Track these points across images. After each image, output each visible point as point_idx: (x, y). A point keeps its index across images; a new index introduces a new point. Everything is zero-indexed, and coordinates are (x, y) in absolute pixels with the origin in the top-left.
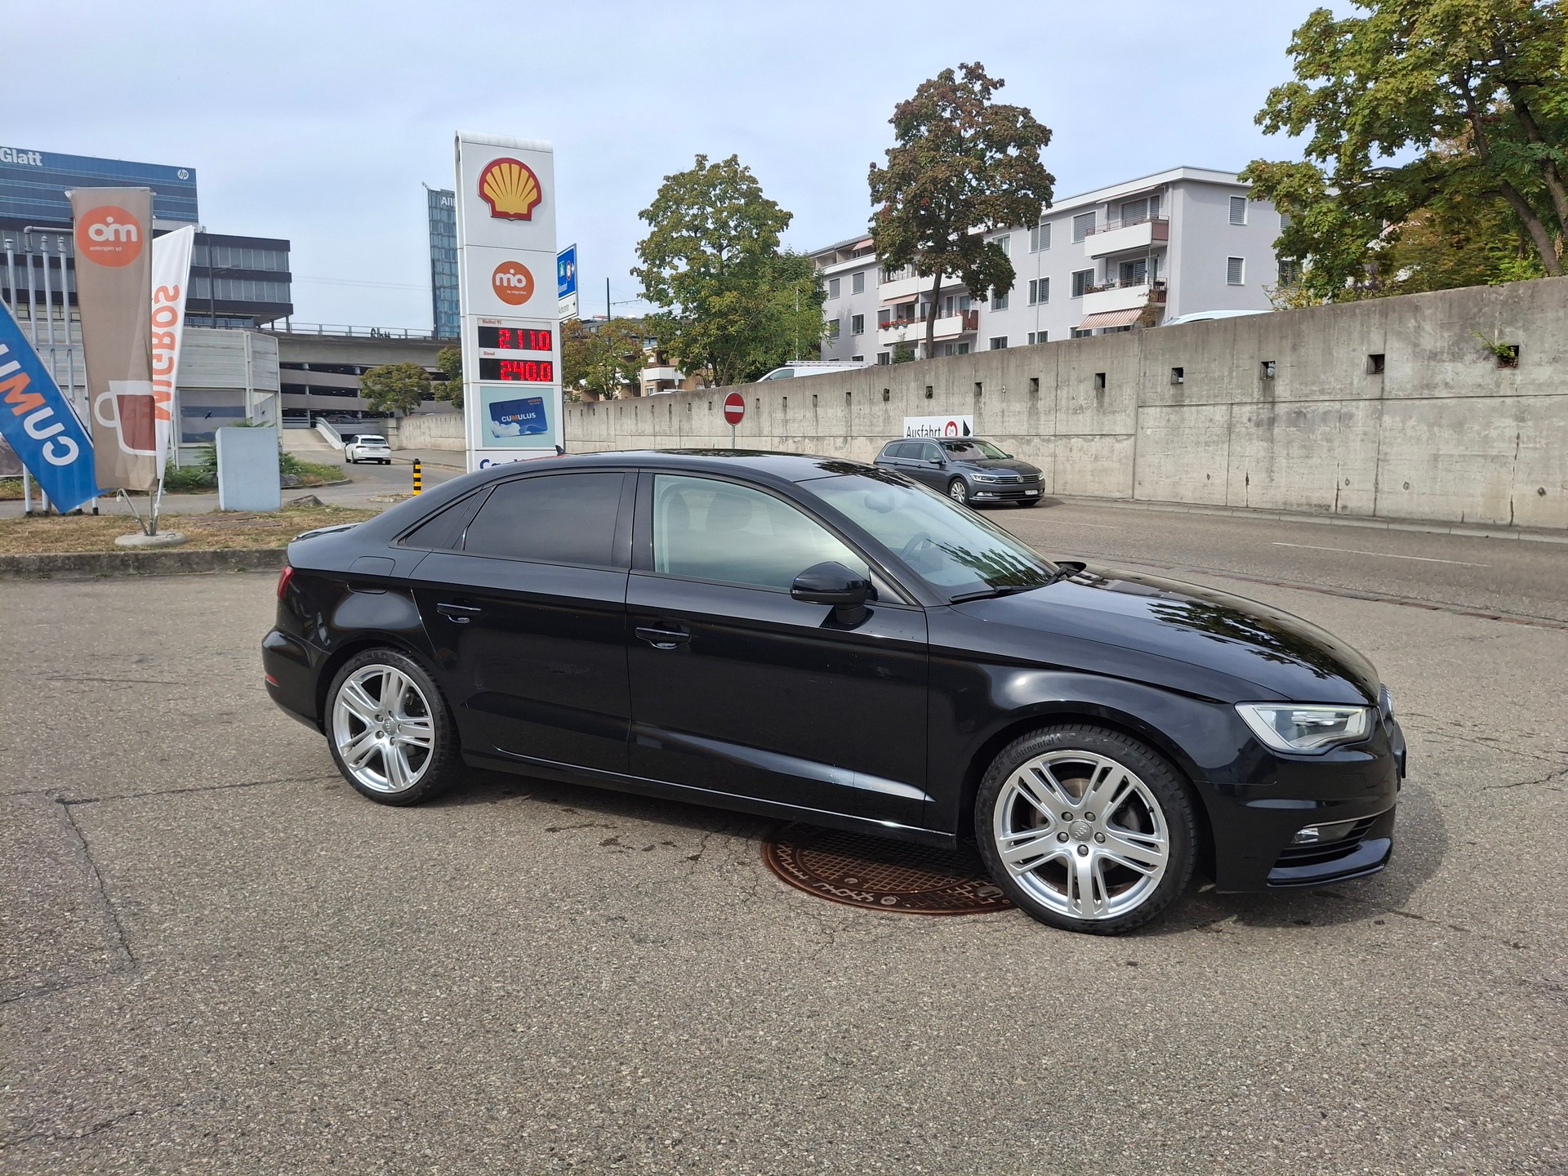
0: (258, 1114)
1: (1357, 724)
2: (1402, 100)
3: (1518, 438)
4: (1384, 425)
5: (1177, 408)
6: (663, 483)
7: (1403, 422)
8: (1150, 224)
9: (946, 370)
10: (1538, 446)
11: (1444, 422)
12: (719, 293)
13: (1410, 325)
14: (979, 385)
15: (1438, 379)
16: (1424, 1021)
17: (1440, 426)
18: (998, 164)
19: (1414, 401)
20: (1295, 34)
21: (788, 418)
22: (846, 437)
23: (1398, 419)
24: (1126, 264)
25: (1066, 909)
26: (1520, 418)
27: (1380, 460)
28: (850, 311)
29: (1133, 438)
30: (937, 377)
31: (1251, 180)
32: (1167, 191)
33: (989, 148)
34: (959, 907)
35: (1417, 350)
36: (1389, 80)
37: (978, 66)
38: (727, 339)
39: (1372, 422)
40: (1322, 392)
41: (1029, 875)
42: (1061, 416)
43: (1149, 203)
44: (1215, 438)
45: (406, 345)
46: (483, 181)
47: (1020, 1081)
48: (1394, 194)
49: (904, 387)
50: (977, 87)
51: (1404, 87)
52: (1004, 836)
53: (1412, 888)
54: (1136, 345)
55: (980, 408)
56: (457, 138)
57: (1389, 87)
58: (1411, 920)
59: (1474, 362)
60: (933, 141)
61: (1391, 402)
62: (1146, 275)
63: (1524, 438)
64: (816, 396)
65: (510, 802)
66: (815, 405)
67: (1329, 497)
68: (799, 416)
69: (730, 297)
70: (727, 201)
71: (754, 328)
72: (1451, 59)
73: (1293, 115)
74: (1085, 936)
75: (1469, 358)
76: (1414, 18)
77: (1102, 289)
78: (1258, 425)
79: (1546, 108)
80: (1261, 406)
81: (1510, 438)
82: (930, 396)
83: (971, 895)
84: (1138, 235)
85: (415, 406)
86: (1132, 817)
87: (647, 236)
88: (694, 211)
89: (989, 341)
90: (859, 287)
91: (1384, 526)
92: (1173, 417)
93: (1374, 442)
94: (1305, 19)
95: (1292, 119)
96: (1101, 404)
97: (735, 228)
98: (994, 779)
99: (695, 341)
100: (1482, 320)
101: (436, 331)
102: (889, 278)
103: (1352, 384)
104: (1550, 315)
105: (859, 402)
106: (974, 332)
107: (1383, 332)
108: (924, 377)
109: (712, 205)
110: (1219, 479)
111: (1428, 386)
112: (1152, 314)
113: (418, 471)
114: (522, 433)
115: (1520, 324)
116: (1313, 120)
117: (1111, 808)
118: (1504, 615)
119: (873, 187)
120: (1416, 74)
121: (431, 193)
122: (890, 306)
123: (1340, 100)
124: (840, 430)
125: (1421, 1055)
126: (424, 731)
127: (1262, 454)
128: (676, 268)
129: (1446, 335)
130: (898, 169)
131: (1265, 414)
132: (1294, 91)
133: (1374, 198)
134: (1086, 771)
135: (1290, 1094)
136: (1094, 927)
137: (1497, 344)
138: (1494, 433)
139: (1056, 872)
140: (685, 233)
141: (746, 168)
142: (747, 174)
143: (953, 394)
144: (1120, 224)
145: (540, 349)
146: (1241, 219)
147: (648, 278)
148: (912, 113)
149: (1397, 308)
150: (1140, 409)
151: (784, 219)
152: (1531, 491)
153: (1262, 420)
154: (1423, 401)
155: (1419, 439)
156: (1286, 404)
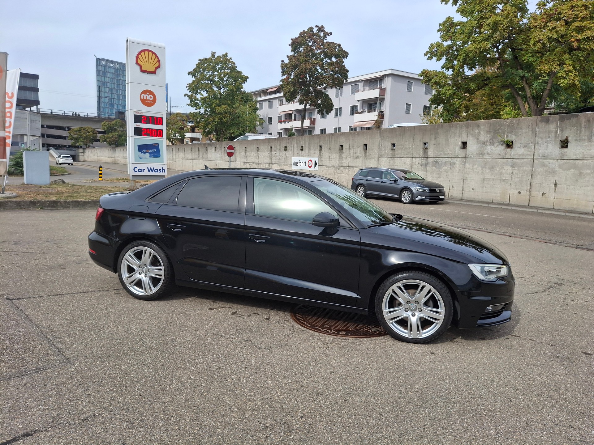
0: (143, 414)
1: (504, 271)
2: (478, 51)
3: (512, 173)
4: (466, 167)
5: (393, 158)
6: (257, 181)
8: (379, 89)
9: (308, 140)
10: (519, 176)
11: (487, 167)
12: (220, 106)
13: (476, 132)
14: (320, 146)
15: (485, 151)
16: (532, 370)
17: (485, 168)
18: (329, 64)
19: (477, 159)
20: (440, 25)
21: (247, 155)
22: (270, 164)
23: (471, 165)
24: (370, 104)
25: (407, 335)
26: (513, 166)
27: (464, 180)
28: (267, 115)
30: (305, 143)
31: (423, 76)
32: (385, 78)
33: (325, 58)
34: (368, 335)
35: (478, 141)
36: (474, 44)
37: (322, 27)
38: (222, 123)
39: (462, 166)
40: (445, 154)
41: (394, 323)
42: (351, 159)
43: (379, 82)
45: (87, 119)
46: (137, 57)
47: (410, 393)
48: (472, 84)
49: (293, 146)
50: (322, 34)
51: (478, 47)
52: (385, 310)
53: (514, 328)
54: (379, 134)
55: (321, 155)
56: (127, 40)
57: (474, 47)
58: (517, 338)
59: (498, 146)
60: (305, 54)
61: (469, 159)
62: (377, 108)
63: (514, 173)
64: (258, 147)
65: (190, 299)
66: (258, 151)
67: (446, 192)
68: (251, 154)
69: (223, 108)
70: (223, 70)
71: (233, 120)
72: (495, 38)
73: (438, 54)
74: (414, 344)
75: (496, 144)
76: (482, 23)
77: (361, 113)
78: (421, 166)
79: (524, 59)
80: (423, 158)
81: (509, 173)
82: (302, 150)
83: (370, 331)
84: (375, 93)
85: (91, 144)
86: (431, 303)
87: (191, 82)
88: (210, 73)
89: (319, 130)
90: (270, 106)
91: (466, 203)
92: (391, 162)
93: (462, 173)
94: (444, 20)
95: (438, 55)
96: (365, 155)
97: (226, 81)
98: (383, 290)
99: (209, 123)
100: (501, 131)
101: (99, 115)
102: (282, 104)
103: (455, 152)
104: (524, 131)
105: (275, 151)
106: (314, 126)
107: (467, 134)
108: (300, 142)
109: (217, 71)
111: (482, 154)
112: (379, 123)
113: (101, 170)
114: (150, 157)
115: (514, 133)
116: (445, 56)
117: (424, 300)
118: (513, 235)
119: (282, 70)
120: (483, 43)
121: (97, 59)
122: (282, 114)
123: (454, 49)
124: (268, 161)
125: (534, 381)
126: (160, 272)
127: (423, 176)
128: (202, 95)
129: (488, 136)
130: (293, 63)
131: (424, 162)
132: (439, 45)
133: (465, 86)
134: (415, 287)
135: (498, 394)
136: (417, 341)
137: (506, 140)
138: (504, 171)
139: (403, 323)
140: (206, 82)
141: (231, 58)
142: (231, 60)
143: (311, 149)
144: (368, 89)
145: (158, 124)
146: (411, 90)
147: (191, 98)
148: (298, 42)
149: (472, 126)
150: (380, 158)
151: (245, 79)
152: (516, 192)
153: (423, 164)
154: (480, 159)
155: (478, 172)
156: (432, 158)
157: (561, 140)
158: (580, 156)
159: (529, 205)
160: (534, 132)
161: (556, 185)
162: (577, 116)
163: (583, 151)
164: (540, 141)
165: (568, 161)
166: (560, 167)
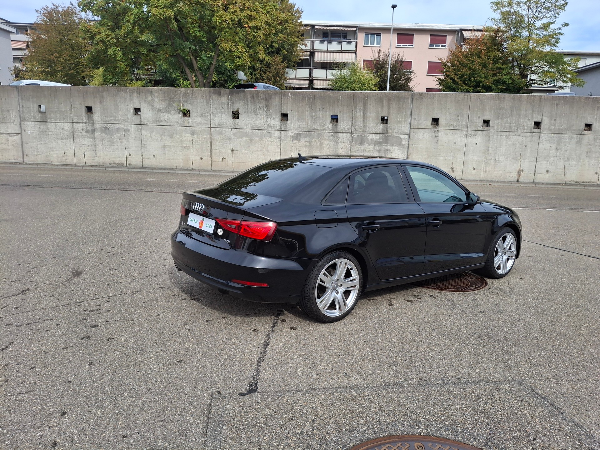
3: (192, 140)
4: (143, 134)
5: (44, 123)
7: (151, 133)
10: (199, 143)
13: (149, 98)
15: (162, 119)
17: (165, 135)
19: (154, 126)
23: (148, 132)
26: (192, 134)
27: (143, 147)
29: (20, 135)
35: (153, 108)
39: (137, 133)
40: (115, 120)
44: (66, 137)
59: (175, 114)
61: (145, 126)
63: (194, 141)
67: (123, 160)
75: (173, 112)
78: (87, 132)
80: (87, 124)
81: (189, 140)
92: (42, 127)
93: (140, 140)
100: (176, 100)
103: (128, 118)
104: (199, 101)
107: (139, 99)
110: (70, 153)
111: (158, 121)
115: (189, 102)
127: (90, 143)
129: (163, 103)
131: (90, 127)
133: (134, 49)
137: (182, 109)
138: (184, 139)
149: (143, 91)
150: (22, 122)
152: (198, 158)
153: (89, 130)
154: (157, 126)
155: (157, 140)
156: (100, 124)
157: (232, 112)
158: (250, 126)
159: (211, 169)
160: (208, 103)
161: (232, 150)
162: (244, 91)
163: (251, 122)
164: (215, 111)
165: (241, 130)
166: (234, 135)
